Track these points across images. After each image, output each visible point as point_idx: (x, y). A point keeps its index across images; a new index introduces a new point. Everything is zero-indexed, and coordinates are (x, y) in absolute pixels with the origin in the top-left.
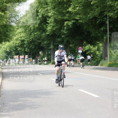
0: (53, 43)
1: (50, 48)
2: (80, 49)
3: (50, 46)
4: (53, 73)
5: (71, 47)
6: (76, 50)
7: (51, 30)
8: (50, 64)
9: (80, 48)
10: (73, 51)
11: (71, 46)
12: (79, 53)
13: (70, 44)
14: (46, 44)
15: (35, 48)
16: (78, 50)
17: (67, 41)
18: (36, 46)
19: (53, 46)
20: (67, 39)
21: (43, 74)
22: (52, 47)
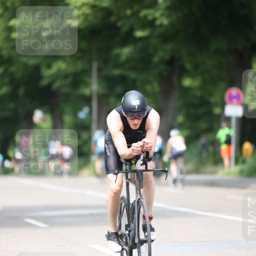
0: (100, 70)
1: (86, 91)
2: (232, 98)
3: (88, 85)
4: (98, 215)
5: (188, 89)
6: (215, 104)
7: (93, 7)
8: (86, 172)
9: (234, 91)
10: (201, 111)
11: (187, 82)
12: (228, 119)
13: (183, 72)
14: (66, 76)
15: (12, 96)
16: (223, 105)
17: (167, 57)
18: (15, 83)
19: (99, 83)
20: (168, 47)
21: (50, 221)
22: (94, 87)
